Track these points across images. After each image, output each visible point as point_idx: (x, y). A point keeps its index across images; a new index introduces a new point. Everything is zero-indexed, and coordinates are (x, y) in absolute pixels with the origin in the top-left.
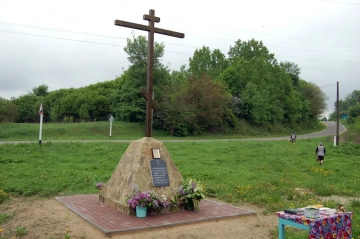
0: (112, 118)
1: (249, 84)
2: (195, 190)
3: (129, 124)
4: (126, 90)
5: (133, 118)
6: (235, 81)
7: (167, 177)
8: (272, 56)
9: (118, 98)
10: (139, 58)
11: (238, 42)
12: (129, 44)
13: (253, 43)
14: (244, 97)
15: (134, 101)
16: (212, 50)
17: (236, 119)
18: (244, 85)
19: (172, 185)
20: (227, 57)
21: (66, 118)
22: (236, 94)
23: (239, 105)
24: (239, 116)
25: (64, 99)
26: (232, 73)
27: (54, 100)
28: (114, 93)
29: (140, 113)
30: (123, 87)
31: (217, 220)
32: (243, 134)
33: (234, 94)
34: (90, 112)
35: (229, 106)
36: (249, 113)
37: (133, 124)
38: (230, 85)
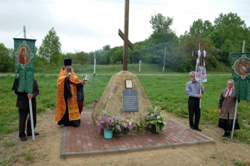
0: (140, 62)
1: (227, 40)
2: (158, 117)
3: (151, 65)
4: (150, 46)
5: (154, 61)
6: (218, 39)
7: (137, 104)
8: (243, 22)
9: (146, 50)
10: (158, 27)
11: (221, 15)
12: (152, 19)
13: (231, 15)
14: (223, 49)
15: (155, 52)
16: (204, 21)
17: (217, 62)
18: (223, 42)
19: (141, 111)
20: (213, 24)
21: (118, 62)
22: (218, 47)
23: (220, 54)
24: (220, 60)
25: (117, 52)
26: (217, 34)
27: (112, 52)
28: (144, 48)
29: (158, 58)
30: (149, 44)
31: (174, 147)
32: (221, 71)
33: (217, 47)
34: (131, 58)
35: (213, 54)
36: (226, 59)
37: (153, 65)
38: (215, 41)
